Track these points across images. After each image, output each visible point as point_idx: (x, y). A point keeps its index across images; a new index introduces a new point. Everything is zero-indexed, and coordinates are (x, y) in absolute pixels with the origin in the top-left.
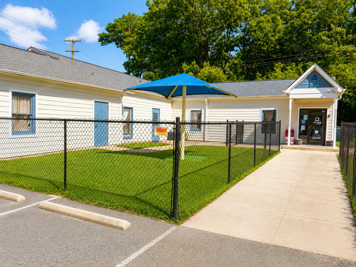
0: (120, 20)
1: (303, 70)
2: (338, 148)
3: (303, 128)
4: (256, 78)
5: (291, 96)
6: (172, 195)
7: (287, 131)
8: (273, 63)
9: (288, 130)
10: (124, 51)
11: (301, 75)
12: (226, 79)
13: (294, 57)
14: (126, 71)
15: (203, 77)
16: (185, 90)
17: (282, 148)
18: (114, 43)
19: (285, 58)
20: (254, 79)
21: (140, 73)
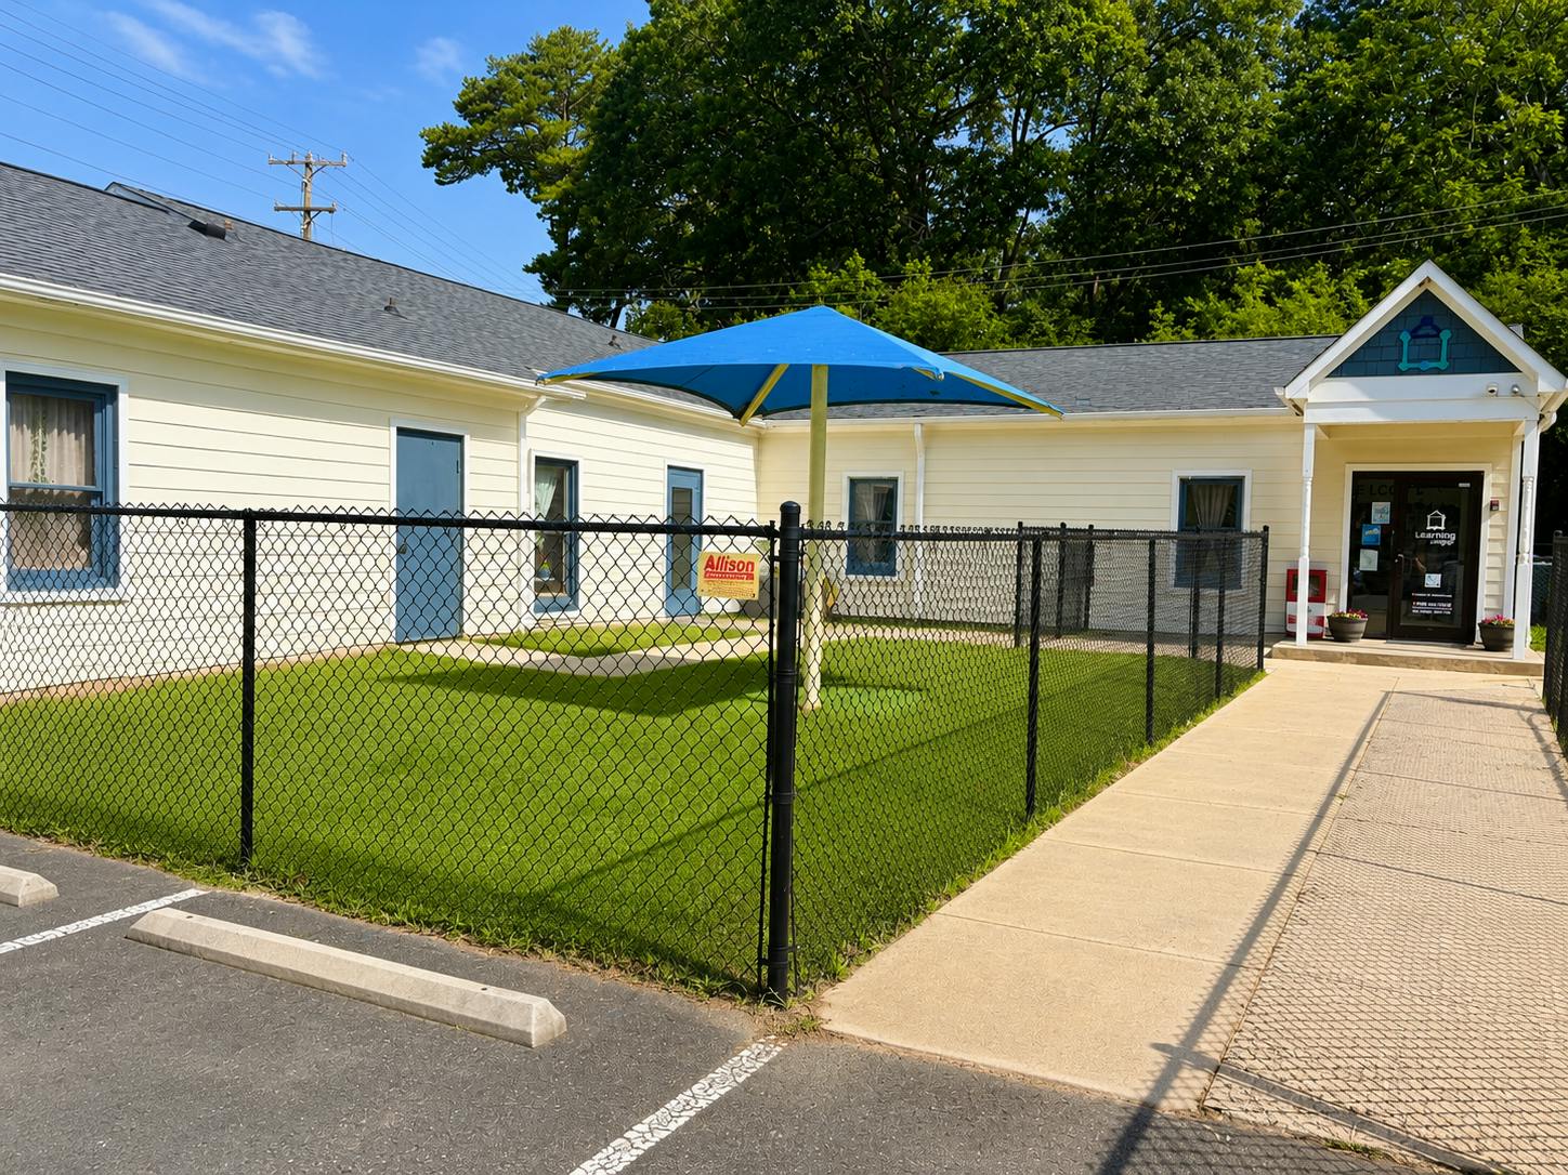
0: (521, 68)
1: (1365, 296)
2: (1539, 658)
3: (1369, 561)
4: (1152, 328)
5: (1310, 416)
6: (763, 878)
7: (1292, 577)
8: (1226, 262)
9: (1297, 571)
10: (538, 208)
11: (1359, 318)
12: (1007, 337)
13: (1324, 235)
14: (548, 299)
15: (904, 325)
16: (820, 386)
17: (1269, 656)
18: (496, 172)
19: (1280, 242)
20: (1141, 336)
21: (613, 306)
